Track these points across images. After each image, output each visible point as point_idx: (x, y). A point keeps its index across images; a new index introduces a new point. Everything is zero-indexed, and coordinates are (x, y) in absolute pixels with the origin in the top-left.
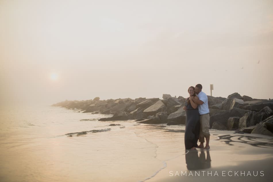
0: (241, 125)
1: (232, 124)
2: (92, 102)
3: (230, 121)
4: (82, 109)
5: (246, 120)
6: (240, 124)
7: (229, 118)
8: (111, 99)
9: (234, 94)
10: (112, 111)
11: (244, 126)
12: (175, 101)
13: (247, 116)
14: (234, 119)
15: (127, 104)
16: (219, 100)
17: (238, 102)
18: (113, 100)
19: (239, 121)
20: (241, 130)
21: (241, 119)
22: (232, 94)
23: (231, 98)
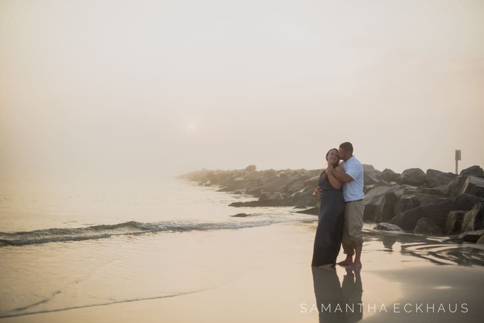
0: (465, 227)
1: (453, 223)
2: (240, 174)
3: (450, 219)
4: (221, 186)
5: (474, 217)
6: (463, 225)
7: (449, 213)
8: (271, 170)
9: (472, 167)
10: (264, 192)
11: (470, 230)
12: (369, 178)
13: (478, 211)
14: (456, 214)
15: (292, 178)
16: (445, 178)
17: (473, 183)
18: (274, 171)
19: (463, 219)
20: (461, 236)
21: (467, 214)
22: (469, 168)
23: (465, 176)
